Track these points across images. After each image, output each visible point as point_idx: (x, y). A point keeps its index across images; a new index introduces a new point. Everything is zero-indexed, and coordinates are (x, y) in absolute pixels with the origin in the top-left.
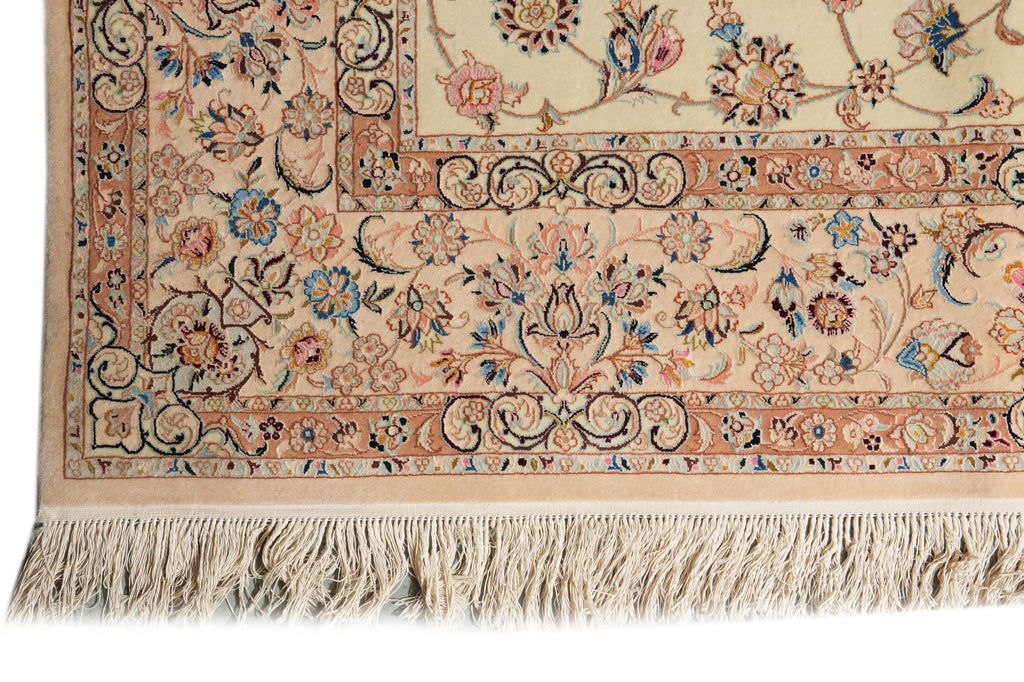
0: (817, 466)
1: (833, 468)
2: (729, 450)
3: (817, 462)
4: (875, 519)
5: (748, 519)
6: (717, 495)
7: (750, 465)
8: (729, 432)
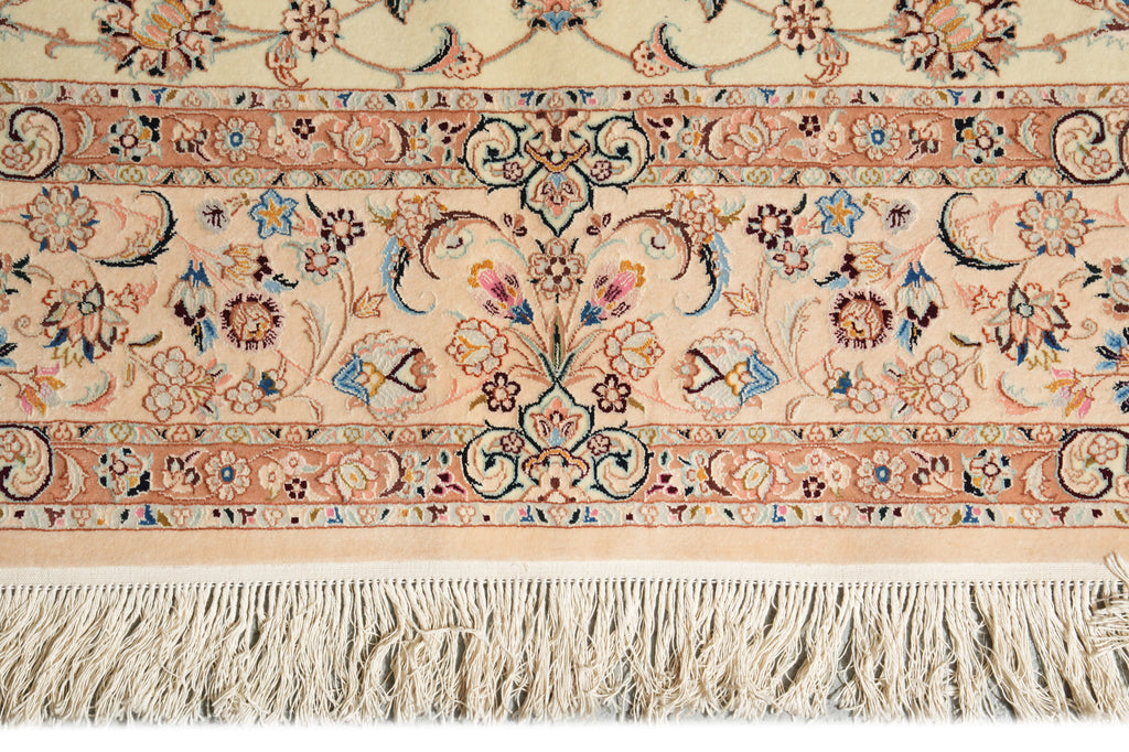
0: (223, 520)
1: (244, 522)
2: (106, 499)
3: (223, 514)
4: (298, 588)
5: (130, 591)
6: (87, 559)
7: (135, 518)
8: (108, 475)
